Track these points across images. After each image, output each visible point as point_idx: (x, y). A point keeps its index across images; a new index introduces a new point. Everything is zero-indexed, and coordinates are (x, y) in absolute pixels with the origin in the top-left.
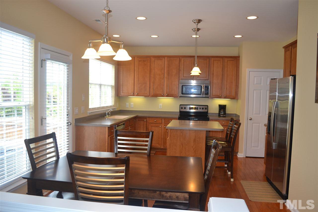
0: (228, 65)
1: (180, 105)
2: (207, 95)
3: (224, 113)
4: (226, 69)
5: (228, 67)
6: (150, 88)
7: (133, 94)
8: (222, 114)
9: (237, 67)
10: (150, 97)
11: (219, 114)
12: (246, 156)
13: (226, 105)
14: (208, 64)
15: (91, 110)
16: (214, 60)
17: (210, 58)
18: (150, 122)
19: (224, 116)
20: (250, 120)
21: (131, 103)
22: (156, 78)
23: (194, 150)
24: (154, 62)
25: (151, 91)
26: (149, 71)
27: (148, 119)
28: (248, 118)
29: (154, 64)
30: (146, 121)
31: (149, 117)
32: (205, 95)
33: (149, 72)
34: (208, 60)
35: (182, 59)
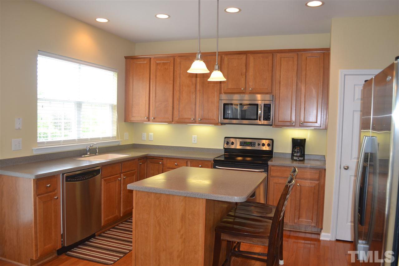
0: (307, 65)
1: (225, 138)
2: (267, 120)
3: (301, 153)
4: (304, 73)
5: (307, 68)
6: (173, 108)
7: (147, 118)
8: (297, 156)
9: (324, 68)
10: (173, 123)
11: (293, 155)
12: (337, 239)
13: (305, 140)
14: (271, 65)
15: (46, 145)
16: (281, 58)
17: (274, 54)
18: (168, 165)
19: (301, 158)
20: (345, 169)
21: (150, 134)
22: (183, 92)
23: (181, 238)
24: (180, 64)
25: (176, 113)
26: (172, 80)
27: (165, 161)
28: (340, 165)
29: (181, 68)
30: (163, 164)
31: (168, 158)
32: (263, 120)
33: (172, 82)
34: (270, 58)
35: (226, 59)
